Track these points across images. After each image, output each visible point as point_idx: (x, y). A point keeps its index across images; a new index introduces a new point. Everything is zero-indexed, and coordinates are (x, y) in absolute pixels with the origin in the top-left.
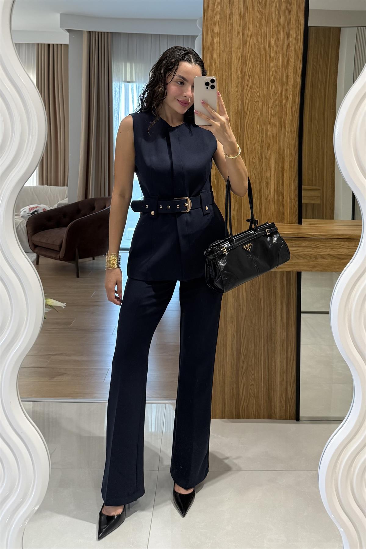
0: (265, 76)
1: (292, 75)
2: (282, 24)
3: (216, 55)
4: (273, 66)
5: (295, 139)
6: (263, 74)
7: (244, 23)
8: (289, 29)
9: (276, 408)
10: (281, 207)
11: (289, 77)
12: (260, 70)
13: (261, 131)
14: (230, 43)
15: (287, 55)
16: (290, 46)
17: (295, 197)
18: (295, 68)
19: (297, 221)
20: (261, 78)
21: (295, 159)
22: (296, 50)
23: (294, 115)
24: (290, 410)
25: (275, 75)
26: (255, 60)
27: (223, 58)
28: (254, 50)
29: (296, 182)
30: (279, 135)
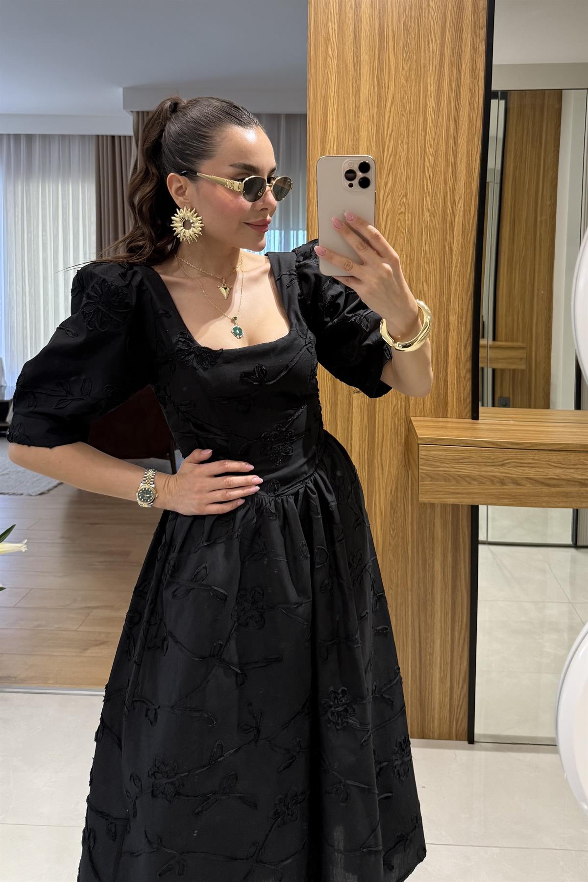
0: (416, 168)
1: (464, 165)
2: (446, 79)
3: (331, 135)
4: (430, 151)
6: (413, 165)
7: (380, 80)
8: (458, 87)
9: (433, 722)
10: (442, 391)
11: (459, 169)
12: (407, 158)
13: (408, 263)
14: (356, 113)
15: (454, 129)
16: (461, 114)
17: (466, 374)
18: (468, 153)
19: (469, 414)
20: (409, 172)
21: (468, 309)
22: (470, 122)
23: (468, 235)
24: (458, 726)
25: (433, 165)
26: (400, 142)
27: (344, 140)
28: (398, 124)
29: (469, 347)
30: (440, 269)
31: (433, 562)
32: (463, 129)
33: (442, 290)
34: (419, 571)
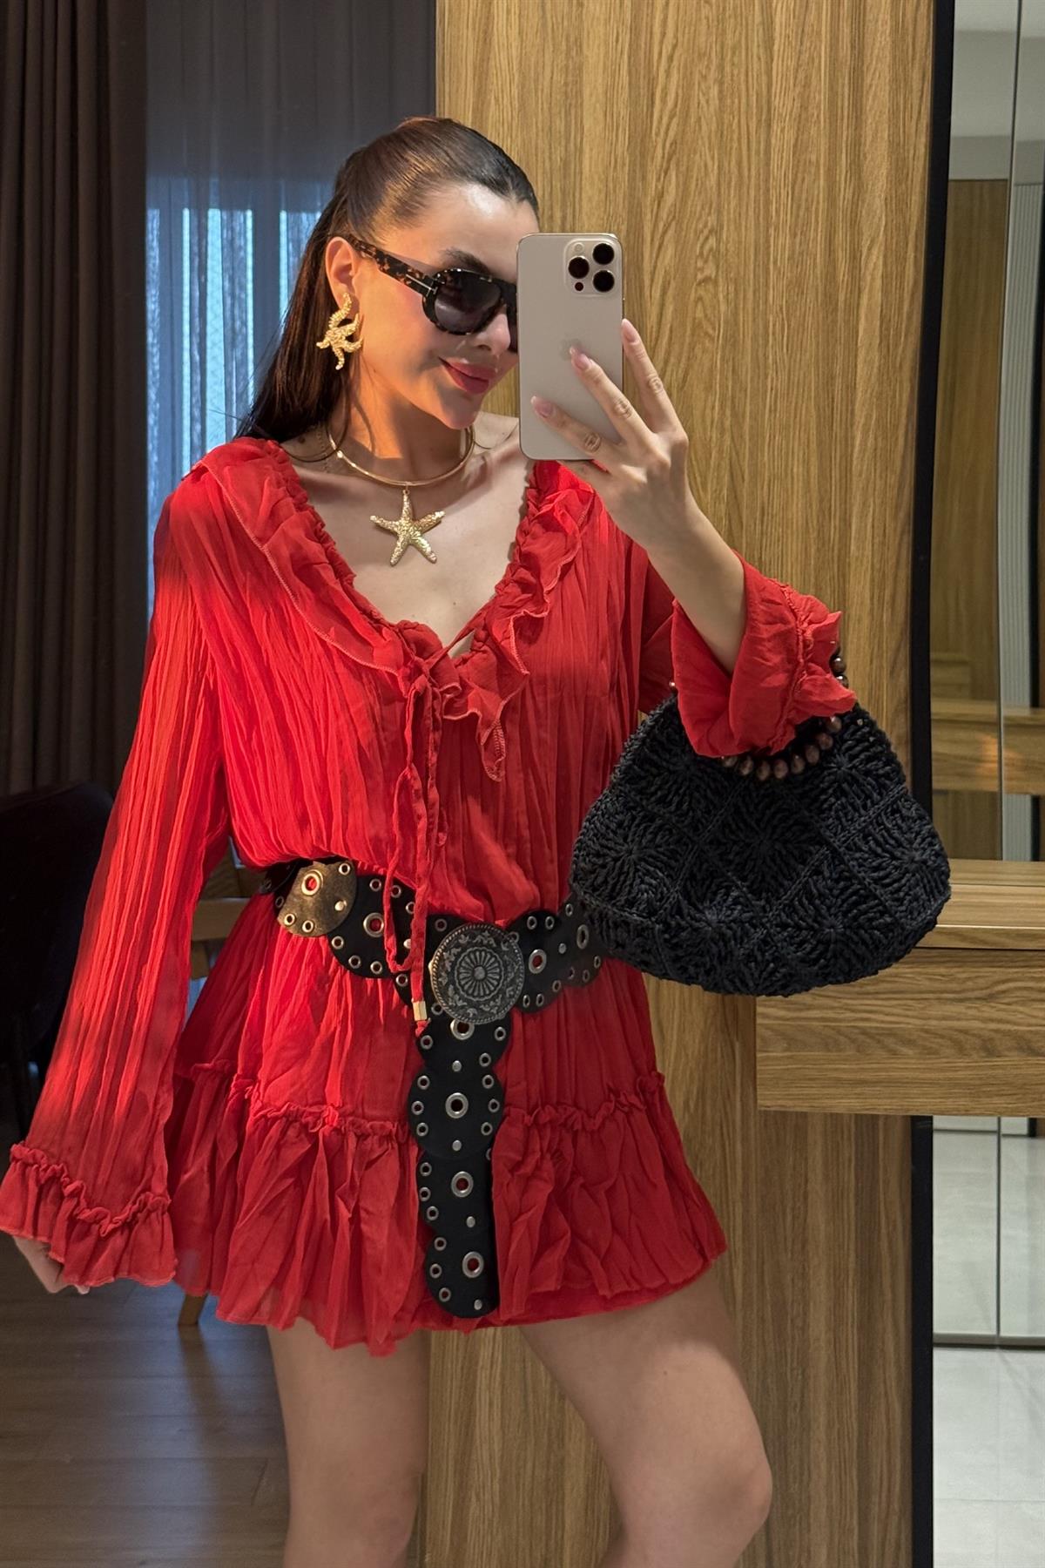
0: (745, 152)
3: (503, 55)
4: (784, 104)
5: (898, 463)
6: (735, 145)
11: (869, 157)
12: (720, 122)
13: (727, 423)
15: (853, 47)
18: (894, 113)
20: (726, 164)
21: (898, 562)
22: (897, 24)
23: (896, 346)
25: (795, 146)
26: (697, 77)
27: (540, 70)
28: (690, 24)
29: (903, 672)
30: (820, 443)
31: (805, 1314)
32: (878, 45)
33: (828, 505)
34: (764, 1341)
